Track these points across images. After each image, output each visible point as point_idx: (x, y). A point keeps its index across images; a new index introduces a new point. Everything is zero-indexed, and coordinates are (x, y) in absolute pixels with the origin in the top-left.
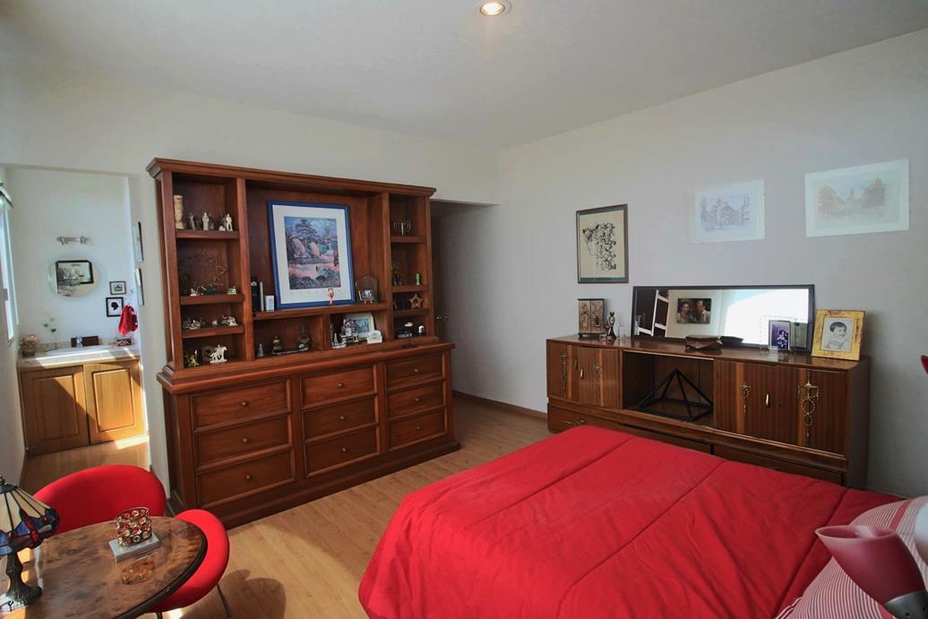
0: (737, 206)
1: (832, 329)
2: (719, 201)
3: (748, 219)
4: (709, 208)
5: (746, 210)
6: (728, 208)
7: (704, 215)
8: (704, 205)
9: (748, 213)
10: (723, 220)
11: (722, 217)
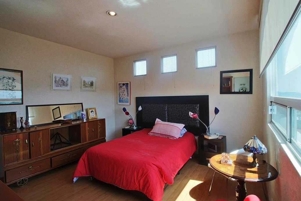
0: (65, 80)
1: (91, 112)
2: (60, 78)
3: (68, 85)
4: (57, 80)
5: (67, 82)
6: (63, 80)
7: (55, 82)
8: (56, 78)
9: (68, 83)
10: (61, 84)
11: (61, 83)
